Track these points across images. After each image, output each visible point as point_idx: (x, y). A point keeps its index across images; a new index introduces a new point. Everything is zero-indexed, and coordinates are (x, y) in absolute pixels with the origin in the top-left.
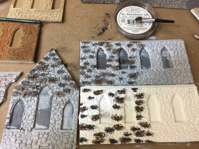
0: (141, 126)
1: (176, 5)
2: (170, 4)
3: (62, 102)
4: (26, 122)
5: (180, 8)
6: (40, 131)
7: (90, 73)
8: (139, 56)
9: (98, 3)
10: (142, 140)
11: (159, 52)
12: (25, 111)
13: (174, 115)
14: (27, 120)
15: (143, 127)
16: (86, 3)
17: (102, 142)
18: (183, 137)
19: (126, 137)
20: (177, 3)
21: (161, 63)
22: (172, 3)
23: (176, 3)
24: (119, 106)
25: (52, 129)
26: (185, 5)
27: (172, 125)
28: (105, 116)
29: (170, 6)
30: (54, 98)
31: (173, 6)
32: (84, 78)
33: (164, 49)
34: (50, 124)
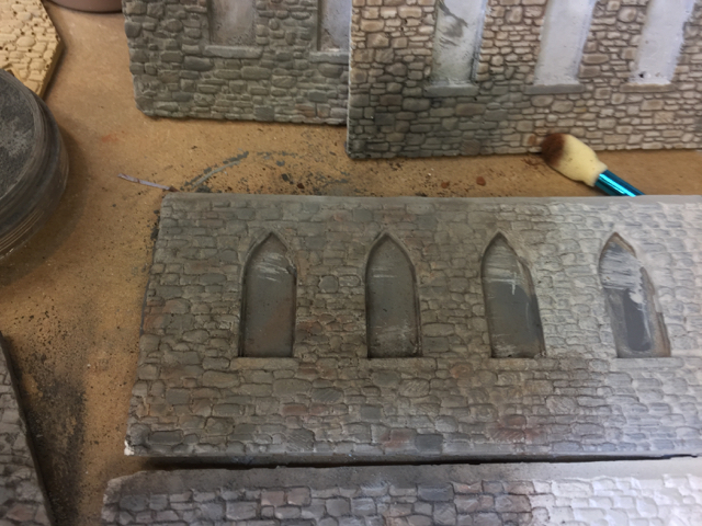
1: (649, 134)
2: (619, 129)
5: (668, 146)
9: (236, 121)
20: (649, 121)
22: (629, 124)
23: (645, 121)
26: (690, 129)
29: (617, 139)
31: (634, 139)
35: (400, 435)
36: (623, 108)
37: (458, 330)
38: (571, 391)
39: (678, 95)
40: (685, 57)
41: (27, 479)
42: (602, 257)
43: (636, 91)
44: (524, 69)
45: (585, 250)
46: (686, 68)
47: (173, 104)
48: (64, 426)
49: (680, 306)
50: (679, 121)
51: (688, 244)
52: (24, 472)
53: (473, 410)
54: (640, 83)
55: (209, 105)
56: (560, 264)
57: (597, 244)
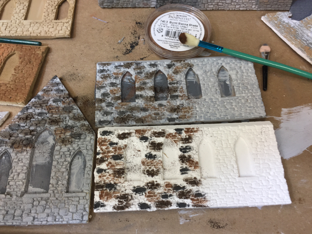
0: (187, 184)
1: (242, 5)
3: (69, 153)
4: (14, 183)
6: (34, 196)
7: (111, 107)
8: (185, 80)
10: (187, 204)
11: (215, 73)
12: (13, 168)
13: (238, 167)
14: (16, 180)
15: (190, 185)
17: (127, 207)
18: (251, 199)
19: (164, 200)
21: (217, 90)
24: (155, 155)
25: (54, 192)
26: (254, 4)
27: (234, 181)
28: (133, 170)
29: (232, 7)
30: (57, 148)
31: (237, 7)
32: (101, 116)
33: (222, 69)
34: (50, 186)
47: (109, 4)
55: (118, 4)
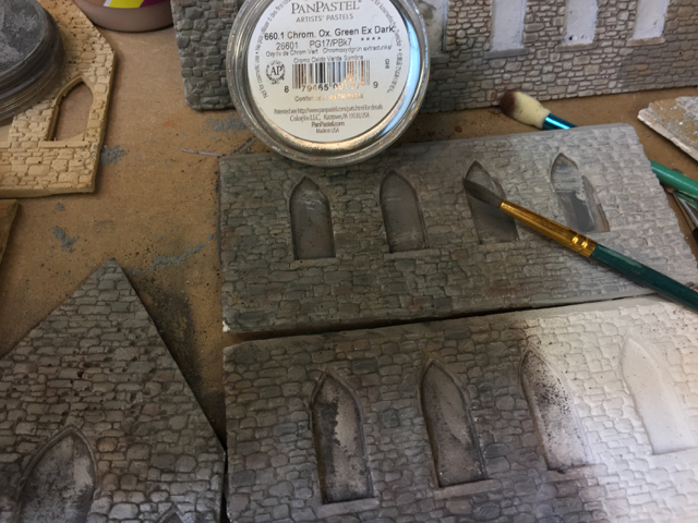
1: (583, 84)
2: (559, 81)
5: (599, 93)
16: (214, 110)
20: (581, 73)
22: (566, 77)
23: (578, 74)
26: (613, 77)
29: (558, 90)
31: (571, 89)
35: (421, 300)
36: (560, 64)
37: (454, 228)
38: (540, 260)
39: (600, 51)
40: (601, 21)
41: (163, 355)
42: (553, 172)
43: (567, 50)
44: (481, 39)
45: (540, 167)
46: (603, 29)
48: (178, 324)
49: (613, 198)
50: (604, 72)
51: (616, 156)
52: (160, 350)
53: (471, 279)
54: (570, 44)
56: (523, 178)
57: (548, 162)
